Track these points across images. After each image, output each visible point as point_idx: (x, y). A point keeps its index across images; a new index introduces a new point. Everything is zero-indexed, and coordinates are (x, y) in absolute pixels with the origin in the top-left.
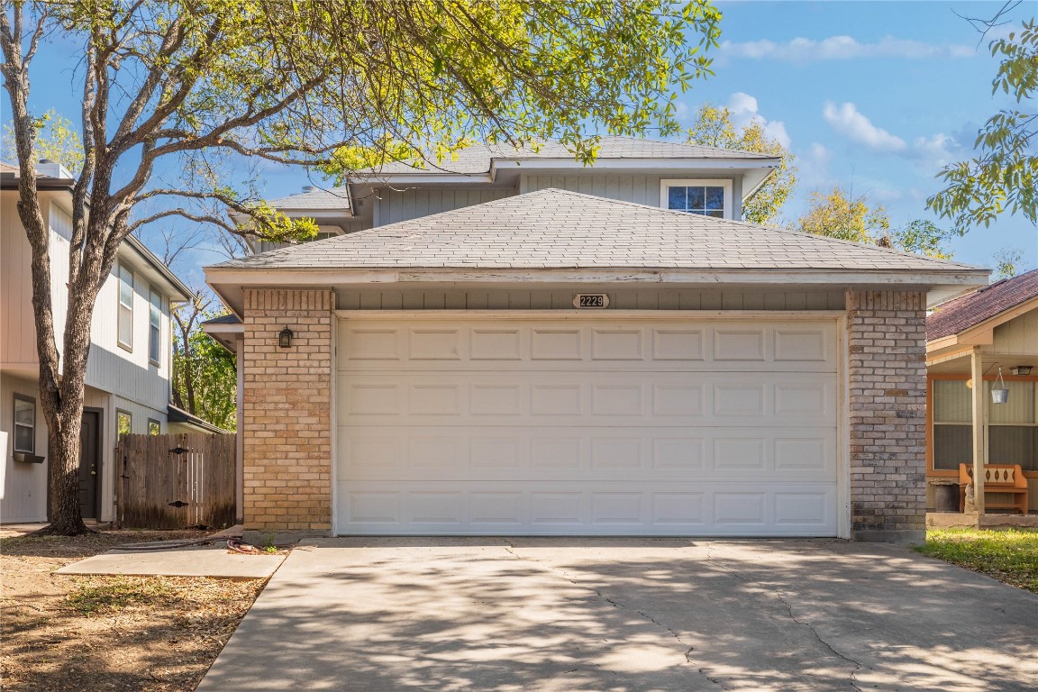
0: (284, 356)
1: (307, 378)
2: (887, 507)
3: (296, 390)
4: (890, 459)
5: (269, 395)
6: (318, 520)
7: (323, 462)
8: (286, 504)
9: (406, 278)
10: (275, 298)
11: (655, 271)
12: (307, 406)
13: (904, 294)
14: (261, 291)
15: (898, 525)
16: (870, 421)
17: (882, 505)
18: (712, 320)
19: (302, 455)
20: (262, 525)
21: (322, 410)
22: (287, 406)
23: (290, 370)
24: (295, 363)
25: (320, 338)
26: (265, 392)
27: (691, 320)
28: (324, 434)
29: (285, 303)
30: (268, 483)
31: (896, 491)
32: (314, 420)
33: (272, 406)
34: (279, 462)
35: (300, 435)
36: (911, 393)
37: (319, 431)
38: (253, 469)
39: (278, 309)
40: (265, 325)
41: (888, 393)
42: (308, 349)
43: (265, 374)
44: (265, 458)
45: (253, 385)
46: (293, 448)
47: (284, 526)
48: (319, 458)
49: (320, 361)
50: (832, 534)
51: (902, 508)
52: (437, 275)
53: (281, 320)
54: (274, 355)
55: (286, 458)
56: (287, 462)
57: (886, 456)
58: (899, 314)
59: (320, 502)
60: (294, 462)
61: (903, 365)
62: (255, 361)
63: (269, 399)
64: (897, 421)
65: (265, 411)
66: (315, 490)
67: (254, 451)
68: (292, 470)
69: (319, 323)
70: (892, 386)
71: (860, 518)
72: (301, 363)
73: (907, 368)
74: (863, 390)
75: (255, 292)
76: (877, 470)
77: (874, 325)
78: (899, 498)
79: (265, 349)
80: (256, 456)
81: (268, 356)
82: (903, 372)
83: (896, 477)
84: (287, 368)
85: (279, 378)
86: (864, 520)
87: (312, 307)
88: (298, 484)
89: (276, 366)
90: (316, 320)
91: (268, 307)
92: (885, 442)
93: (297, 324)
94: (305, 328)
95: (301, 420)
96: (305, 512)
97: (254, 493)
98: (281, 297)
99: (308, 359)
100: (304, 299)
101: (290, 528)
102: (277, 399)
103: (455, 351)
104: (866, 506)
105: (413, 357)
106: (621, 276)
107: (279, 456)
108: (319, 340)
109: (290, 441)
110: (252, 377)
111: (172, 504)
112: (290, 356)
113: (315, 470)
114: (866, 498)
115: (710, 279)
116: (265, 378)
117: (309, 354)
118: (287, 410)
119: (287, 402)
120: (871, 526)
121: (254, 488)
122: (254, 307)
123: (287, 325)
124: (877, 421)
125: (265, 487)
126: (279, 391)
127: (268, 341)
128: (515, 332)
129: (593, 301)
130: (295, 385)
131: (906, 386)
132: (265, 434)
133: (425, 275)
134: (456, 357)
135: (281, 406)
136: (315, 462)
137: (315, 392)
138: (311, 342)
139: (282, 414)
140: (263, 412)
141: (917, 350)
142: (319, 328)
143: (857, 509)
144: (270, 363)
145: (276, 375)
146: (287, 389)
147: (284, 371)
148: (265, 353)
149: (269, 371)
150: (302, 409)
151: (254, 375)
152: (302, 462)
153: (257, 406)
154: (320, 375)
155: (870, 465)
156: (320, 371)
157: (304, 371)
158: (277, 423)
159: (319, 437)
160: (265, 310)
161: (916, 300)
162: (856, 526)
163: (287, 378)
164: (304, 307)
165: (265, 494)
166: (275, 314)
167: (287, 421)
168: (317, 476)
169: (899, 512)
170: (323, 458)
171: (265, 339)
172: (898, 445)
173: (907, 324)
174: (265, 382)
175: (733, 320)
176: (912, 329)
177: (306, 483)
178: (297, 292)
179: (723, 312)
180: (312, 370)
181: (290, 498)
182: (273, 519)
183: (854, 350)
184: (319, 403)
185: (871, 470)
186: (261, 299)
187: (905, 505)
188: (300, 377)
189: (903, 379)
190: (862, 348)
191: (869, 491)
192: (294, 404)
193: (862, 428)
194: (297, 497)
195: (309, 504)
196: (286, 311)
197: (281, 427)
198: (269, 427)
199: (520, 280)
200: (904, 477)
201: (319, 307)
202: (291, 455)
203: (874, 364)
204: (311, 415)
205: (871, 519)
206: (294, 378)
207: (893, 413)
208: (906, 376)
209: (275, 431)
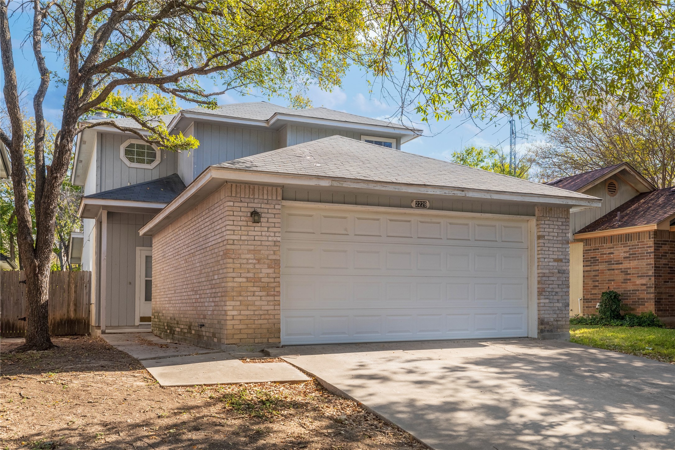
0: (252, 228)
1: (267, 243)
2: (554, 320)
3: (260, 250)
4: (555, 295)
5: (243, 254)
6: (273, 336)
7: (276, 298)
8: (253, 326)
9: (335, 184)
10: (247, 191)
11: (463, 190)
12: (267, 261)
13: (561, 209)
14: (238, 185)
15: (559, 330)
16: (547, 275)
17: (552, 320)
18: (474, 218)
19: (264, 293)
20: (238, 341)
21: (276, 264)
22: (254, 261)
23: (256, 238)
24: (259, 233)
25: (275, 218)
26: (240, 251)
27: (465, 218)
28: (277, 280)
29: (254, 194)
30: (243, 312)
31: (558, 312)
32: (271, 271)
33: (245, 261)
34: (249, 298)
35: (263, 280)
36: (564, 261)
37: (274, 278)
38: (233, 303)
39: (249, 198)
40: (241, 207)
41: (555, 260)
42: (267, 225)
43: (241, 240)
44: (240, 296)
45: (233, 247)
46: (258, 289)
47: (252, 341)
48: (274, 296)
49: (275, 232)
50: (526, 336)
51: (560, 321)
52: (352, 184)
53: (250, 205)
54: (246, 227)
55: (254, 296)
56: (254, 298)
57: (554, 294)
58: (559, 220)
59: (274, 324)
60: (259, 298)
61: (560, 246)
62: (234, 231)
63: (243, 256)
64: (558, 275)
65: (241, 264)
66: (272, 317)
67: (233, 291)
68: (257, 303)
69: (274, 208)
70: (556, 257)
71: (543, 327)
72: (264, 233)
73: (562, 248)
74: (545, 258)
75: (234, 185)
76: (551, 301)
77: (549, 225)
78: (559, 315)
79: (241, 223)
80: (235, 294)
81: (243, 228)
82: (561, 250)
83: (557, 305)
84: (255, 236)
85: (250, 243)
86: (545, 328)
87: (270, 198)
88: (261, 312)
89: (248, 235)
90: (272, 206)
91: (243, 196)
92: (553, 286)
93: (261, 208)
94: (266, 211)
95: (263, 271)
96: (265, 331)
97: (233, 319)
98: (251, 190)
99: (268, 231)
100: (265, 192)
101: (256, 342)
102: (248, 256)
103: (346, 230)
104: (546, 320)
105: (323, 232)
106: (447, 191)
107: (249, 294)
108: (274, 219)
109: (256, 284)
110: (232, 241)
111: (21, 319)
112: (256, 229)
113: (271, 303)
114: (546, 316)
115: (487, 196)
116: (241, 243)
117: (268, 228)
118: (255, 264)
119: (254, 259)
120: (548, 331)
121: (233, 316)
122: (234, 195)
123: (254, 208)
124: (550, 275)
125: (240, 315)
126: (249, 251)
127: (243, 218)
128: (378, 220)
129: (422, 204)
130: (259, 248)
131: (562, 257)
132: (240, 280)
133: (345, 183)
134: (347, 233)
135: (250, 261)
136: (271, 298)
137: (272, 252)
138: (270, 220)
139: (251, 266)
140: (239, 265)
141: (566, 238)
142: (275, 211)
143: (541, 322)
144: (244, 233)
145: (248, 241)
146: (254, 250)
147: (252, 238)
148: (241, 226)
149: (243, 238)
150: (264, 263)
151: (234, 240)
152: (263, 298)
153: (236, 261)
154: (275, 241)
155: (547, 299)
156: (275, 239)
157: (265, 238)
158: (248, 272)
159: (274, 282)
160: (241, 198)
161: (566, 213)
162: (541, 331)
163: (255, 243)
164: (265, 197)
165: (240, 320)
166: (247, 200)
167: (254, 271)
168: (272, 307)
169: (559, 323)
170: (276, 296)
171: (241, 216)
172: (558, 288)
173: (562, 225)
174: (241, 245)
175: (487, 219)
176: (564, 227)
177: (266, 312)
178: (261, 187)
179: (483, 214)
180: (270, 239)
181: (256, 322)
182: (245, 336)
183: (539, 237)
184: (274, 260)
185: (547, 301)
186: (238, 190)
187: (561, 319)
188: (263, 242)
189: (560, 253)
190: (544, 236)
191: (547, 312)
192: (259, 261)
193: (544, 278)
194: (261, 322)
195: (267, 326)
196: (254, 199)
197: (251, 275)
198: (243, 275)
199: (397, 190)
200: (560, 305)
201: (274, 198)
202: (257, 293)
203: (549, 245)
204: (269, 267)
205: (548, 327)
206: (259, 243)
207: (556, 271)
208: (562, 252)
209: (247, 278)
